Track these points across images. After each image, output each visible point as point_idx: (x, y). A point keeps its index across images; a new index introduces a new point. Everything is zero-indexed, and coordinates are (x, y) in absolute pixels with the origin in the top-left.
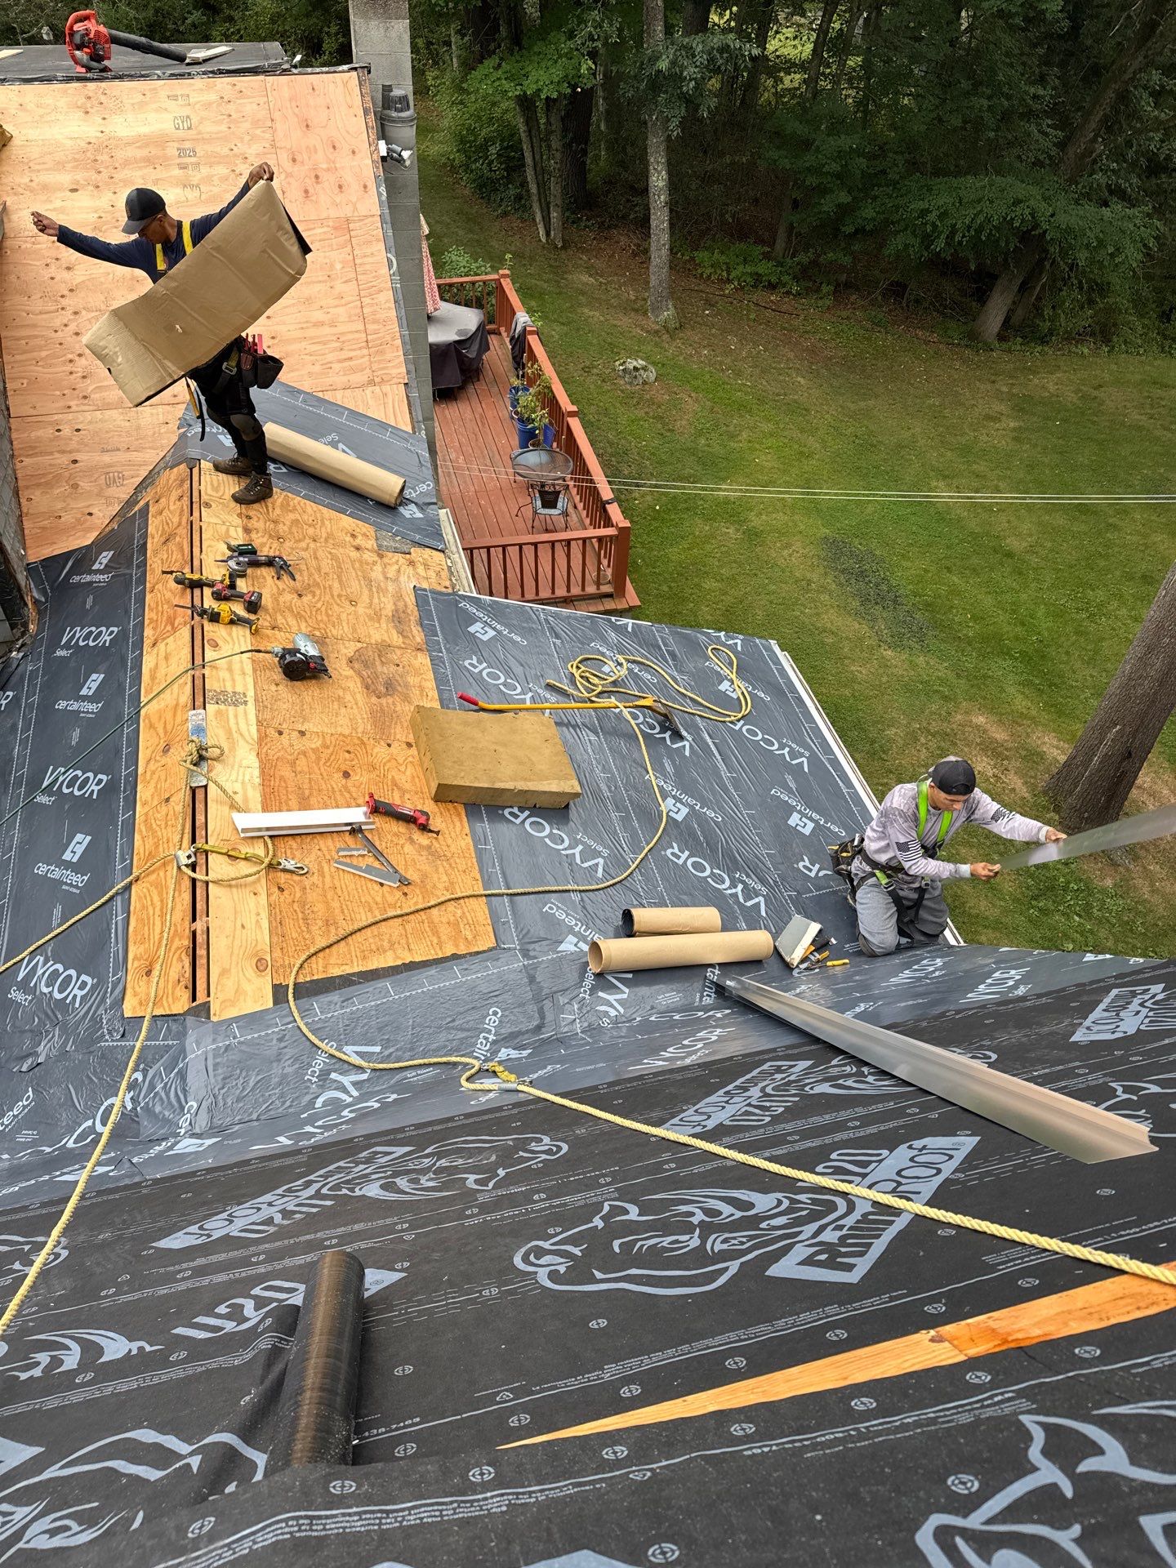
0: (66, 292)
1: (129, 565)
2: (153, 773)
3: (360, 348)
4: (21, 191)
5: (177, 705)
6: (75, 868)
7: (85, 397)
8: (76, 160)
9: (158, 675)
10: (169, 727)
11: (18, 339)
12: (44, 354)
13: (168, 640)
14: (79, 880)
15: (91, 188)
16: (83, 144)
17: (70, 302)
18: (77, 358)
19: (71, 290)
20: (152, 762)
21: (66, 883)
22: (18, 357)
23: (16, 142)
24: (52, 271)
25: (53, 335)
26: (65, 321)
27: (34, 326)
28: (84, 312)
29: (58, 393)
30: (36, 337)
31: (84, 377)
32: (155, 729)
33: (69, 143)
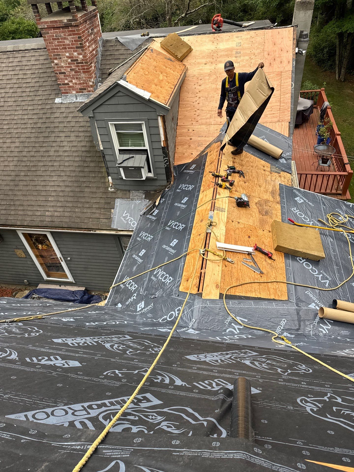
0: (198, 92)
1: (200, 169)
2: (197, 227)
3: (277, 111)
4: (192, 64)
5: (207, 209)
6: (173, 248)
7: (197, 121)
8: (208, 55)
9: (203, 200)
10: (203, 215)
11: (184, 104)
12: (189, 109)
13: (207, 191)
14: (173, 251)
15: (210, 63)
16: (210, 51)
17: (199, 95)
18: (197, 110)
19: (199, 92)
20: (197, 224)
21: (170, 252)
22: (183, 109)
23: (193, 51)
24: (196, 86)
25: (192, 103)
26: (196, 100)
27: (188, 101)
28: (201, 98)
29: (190, 120)
30: (188, 104)
31: (198, 116)
32: (199, 215)
33: (207, 51)
